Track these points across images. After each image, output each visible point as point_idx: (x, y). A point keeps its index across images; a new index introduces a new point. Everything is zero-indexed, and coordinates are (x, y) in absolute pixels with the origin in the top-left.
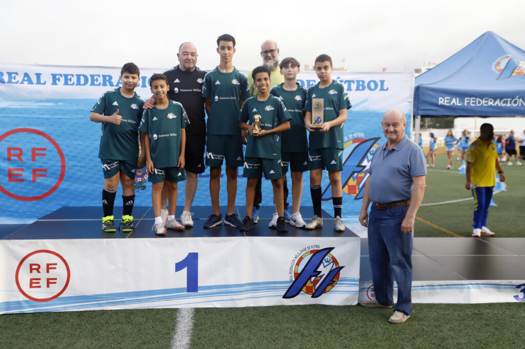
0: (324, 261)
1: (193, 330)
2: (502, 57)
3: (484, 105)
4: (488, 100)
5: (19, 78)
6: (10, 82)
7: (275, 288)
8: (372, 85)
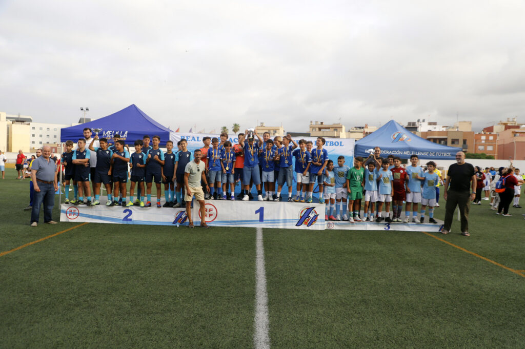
0: (311, 212)
7: (292, 222)
8: (337, 144)
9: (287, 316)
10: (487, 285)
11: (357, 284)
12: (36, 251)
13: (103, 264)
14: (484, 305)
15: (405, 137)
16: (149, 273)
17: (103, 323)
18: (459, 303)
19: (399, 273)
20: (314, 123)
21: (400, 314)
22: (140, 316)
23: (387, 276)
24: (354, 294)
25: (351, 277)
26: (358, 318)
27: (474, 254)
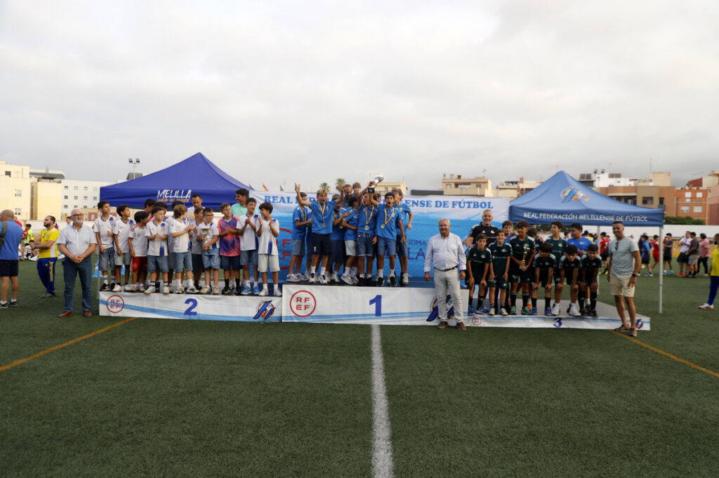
7: (423, 316)
8: (483, 205)
9: (420, 456)
10: (712, 409)
11: (520, 407)
12: (63, 358)
13: (156, 377)
14: (711, 441)
15: (580, 194)
16: (220, 391)
17: (153, 467)
18: (674, 438)
19: (579, 391)
20: (448, 177)
21: (586, 455)
22: (206, 456)
23: (562, 395)
24: (517, 423)
25: (510, 397)
26: (525, 461)
27: (688, 363)
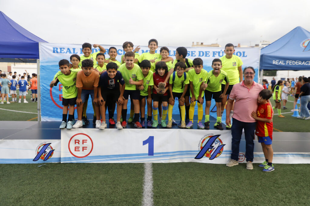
0: (215, 141)
1: (153, 173)
2: (306, 40)
3: (297, 64)
4: (298, 62)
5: (65, 51)
6: (61, 52)
7: (191, 154)
8: (239, 54)
